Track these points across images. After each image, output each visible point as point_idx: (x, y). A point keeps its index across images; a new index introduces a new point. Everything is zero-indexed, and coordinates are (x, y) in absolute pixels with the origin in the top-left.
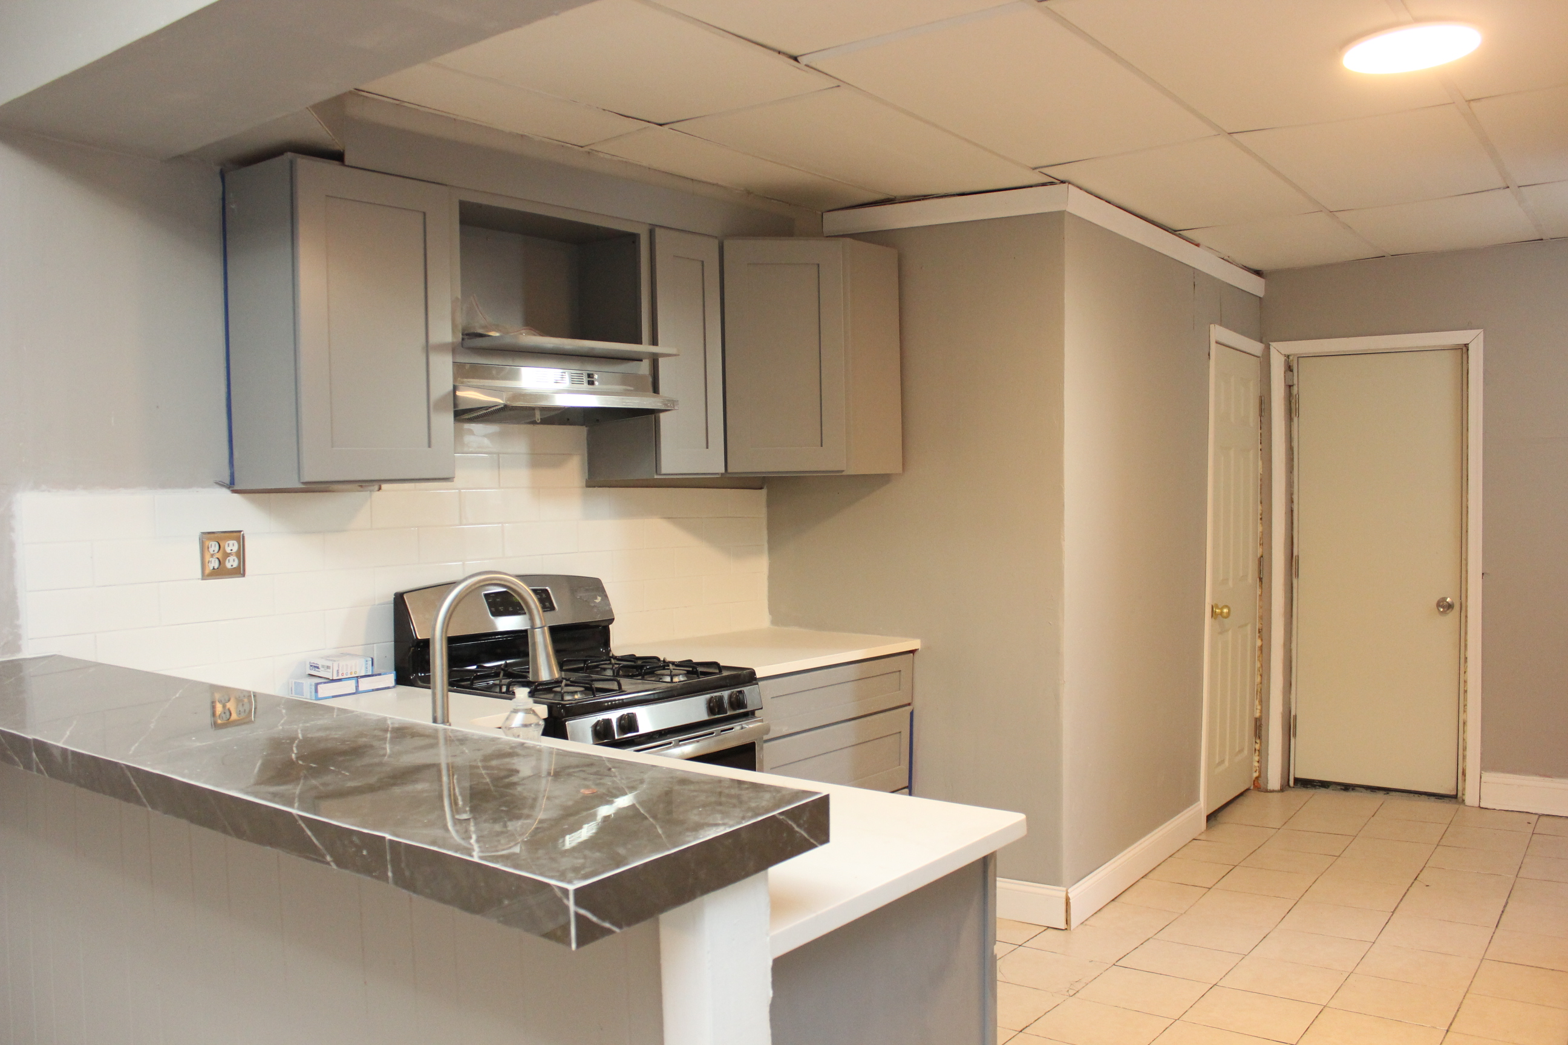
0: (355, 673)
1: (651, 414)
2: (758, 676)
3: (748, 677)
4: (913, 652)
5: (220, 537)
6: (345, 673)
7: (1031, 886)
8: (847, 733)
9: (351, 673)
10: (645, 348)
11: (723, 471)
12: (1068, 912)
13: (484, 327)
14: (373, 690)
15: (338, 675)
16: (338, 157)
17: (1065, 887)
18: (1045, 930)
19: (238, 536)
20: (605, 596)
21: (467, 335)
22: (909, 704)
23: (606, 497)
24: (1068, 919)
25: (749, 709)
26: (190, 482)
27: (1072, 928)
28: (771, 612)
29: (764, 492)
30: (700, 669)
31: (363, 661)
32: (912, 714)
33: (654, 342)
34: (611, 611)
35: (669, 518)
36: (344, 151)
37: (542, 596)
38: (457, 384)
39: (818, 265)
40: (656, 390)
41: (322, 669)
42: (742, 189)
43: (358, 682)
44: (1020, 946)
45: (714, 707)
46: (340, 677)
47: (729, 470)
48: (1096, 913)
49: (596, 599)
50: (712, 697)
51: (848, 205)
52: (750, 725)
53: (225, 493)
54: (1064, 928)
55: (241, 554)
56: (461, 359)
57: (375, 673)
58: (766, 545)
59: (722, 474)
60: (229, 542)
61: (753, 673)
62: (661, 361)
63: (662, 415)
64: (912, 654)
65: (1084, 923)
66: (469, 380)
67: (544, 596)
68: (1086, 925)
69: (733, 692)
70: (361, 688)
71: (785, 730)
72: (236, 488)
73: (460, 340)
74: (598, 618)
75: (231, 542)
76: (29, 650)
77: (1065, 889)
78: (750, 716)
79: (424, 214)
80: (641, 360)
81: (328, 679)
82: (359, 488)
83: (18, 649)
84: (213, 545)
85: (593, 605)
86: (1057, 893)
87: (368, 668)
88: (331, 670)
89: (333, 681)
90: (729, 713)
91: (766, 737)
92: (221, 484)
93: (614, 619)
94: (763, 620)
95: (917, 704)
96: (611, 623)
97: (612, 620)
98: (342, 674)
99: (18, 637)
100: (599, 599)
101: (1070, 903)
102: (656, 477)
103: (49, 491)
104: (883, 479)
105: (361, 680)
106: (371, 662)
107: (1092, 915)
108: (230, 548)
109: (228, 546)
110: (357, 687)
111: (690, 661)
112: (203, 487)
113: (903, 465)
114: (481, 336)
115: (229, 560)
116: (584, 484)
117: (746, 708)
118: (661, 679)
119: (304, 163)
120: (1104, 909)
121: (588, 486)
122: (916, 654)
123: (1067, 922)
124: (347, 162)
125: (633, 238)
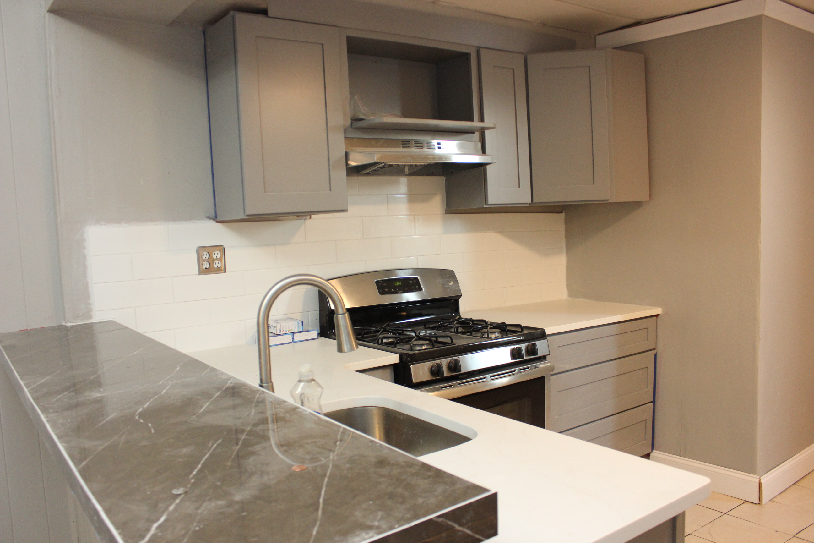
0: (291, 330)
1: (481, 166)
2: (547, 333)
3: (541, 335)
4: (656, 316)
5: (210, 249)
6: (285, 330)
7: (733, 472)
8: (611, 369)
9: (289, 330)
10: (476, 124)
11: (530, 201)
12: (761, 492)
13: (364, 115)
14: (303, 341)
15: (280, 332)
16: (264, 12)
17: (758, 475)
18: (743, 503)
19: (221, 248)
20: (456, 281)
21: (354, 120)
22: (654, 349)
23: (457, 220)
24: (760, 497)
25: (540, 354)
26: (190, 217)
27: (763, 503)
28: (568, 288)
29: (563, 215)
30: (509, 328)
31: (296, 323)
32: (656, 355)
33: (482, 120)
34: (460, 290)
35: (500, 232)
36: (267, 8)
37: (414, 281)
38: (348, 151)
39: (589, 67)
40: (484, 151)
41: (272, 328)
42: (539, 22)
43: (293, 335)
44: (725, 514)
45: (515, 354)
46: (282, 333)
47: (535, 201)
48: (781, 493)
49: (450, 283)
50: (514, 348)
51: (614, 28)
52: (542, 365)
53: (212, 223)
54: (757, 503)
55: (223, 259)
56: (349, 135)
57: (304, 330)
58: (564, 249)
59: (530, 204)
60: (215, 252)
61: (543, 331)
62: (487, 132)
63: (488, 167)
64: (656, 317)
65: (772, 500)
66: (356, 148)
67: (415, 282)
68: (774, 501)
69: (529, 345)
70: (296, 340)
71: (568, 367)
72: (218, 219)
73: (350, 123)
74: (450, 295)
75: (216, 252)
76: (97, 318)
77: (758, 477)
78: (542, 359)
79: (323, 45)
80: (473, 133)
81: (275, 334)
82: (297, 218)
83: (90, 317)
84: (205, 255)
85: (447, 287)
86: (753, 479)
87: (300, 327)
88: (276, 329)
89: (277, 335)
90: (525, 358)
91: (552, 373)
92: (210, 218)
93: (461, 296)
94: (562, 294)
95: (659, 350)
96: (460, 298)
97: (460, 296)
98: (283, 331)
99: (90, 310)
100: (452, 283)
101: (762, 486)
102: (485, 206)
103: (105, 225)
104: (638, 205)
105: (295, 335)
106: (301, 324)
107: (779, 494)
108: (215, 256)
109: (215, 255)
110: (293, 338)
111: (504, 323)
112: (198, 220)
113: (650, 195)
114: (362, 120)
115: (215, 263)
116: (444, 213)
117: (537, 355)
118: (483, 335)
119: (241, 18)
120: (788, 491)
121: (446, 213)
122: (659, 317)
123: (760, 499)
124: (269, 15)
125: (466, 56)
